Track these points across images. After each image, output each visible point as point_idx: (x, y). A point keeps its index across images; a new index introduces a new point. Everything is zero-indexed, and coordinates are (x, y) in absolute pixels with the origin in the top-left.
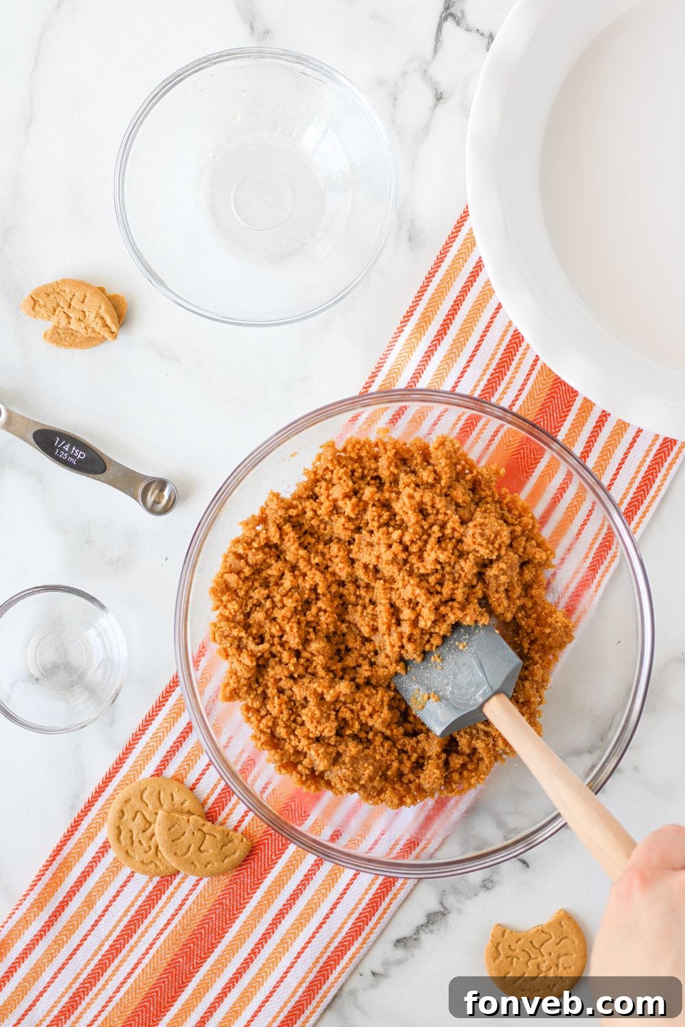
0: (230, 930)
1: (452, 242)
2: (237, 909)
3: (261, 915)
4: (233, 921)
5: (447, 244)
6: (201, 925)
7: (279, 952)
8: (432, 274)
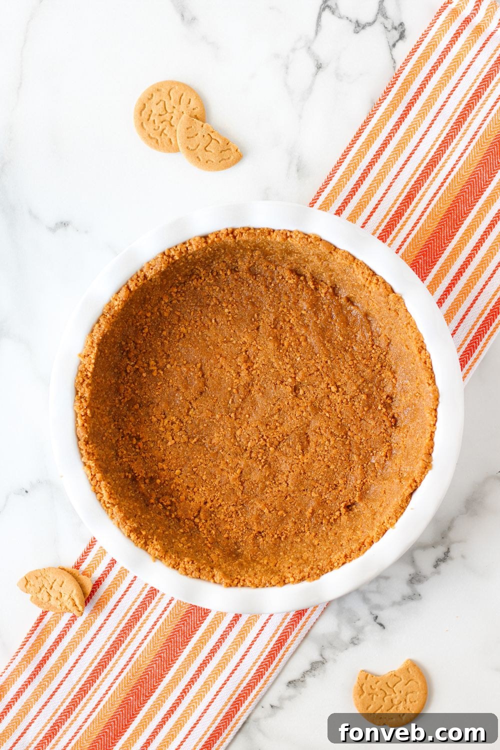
0: (167, 676)
1: (339, 166)
2: (172, 660)
3: (189, 665)
4: (168, 669)
5: (335, 167)
6: (146, 672)
7: (203, 691)
8: (322, 190)
